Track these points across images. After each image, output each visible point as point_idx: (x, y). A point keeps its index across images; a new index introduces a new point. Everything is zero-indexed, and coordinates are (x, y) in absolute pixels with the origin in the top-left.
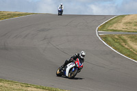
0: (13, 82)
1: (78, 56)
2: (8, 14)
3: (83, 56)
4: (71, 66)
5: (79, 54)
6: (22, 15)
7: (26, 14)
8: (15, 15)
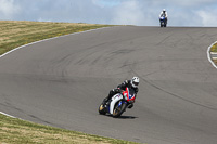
0: (75, 132)
1: (128, 85)
2: (68, 27)
3: (136, 84)
4: (117, 99)
5: (129, 82)
6: (89, 28)
7: (96, 27)
8: (78, 28)
